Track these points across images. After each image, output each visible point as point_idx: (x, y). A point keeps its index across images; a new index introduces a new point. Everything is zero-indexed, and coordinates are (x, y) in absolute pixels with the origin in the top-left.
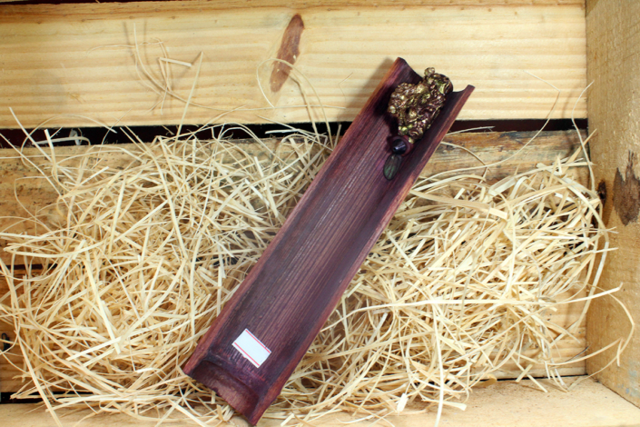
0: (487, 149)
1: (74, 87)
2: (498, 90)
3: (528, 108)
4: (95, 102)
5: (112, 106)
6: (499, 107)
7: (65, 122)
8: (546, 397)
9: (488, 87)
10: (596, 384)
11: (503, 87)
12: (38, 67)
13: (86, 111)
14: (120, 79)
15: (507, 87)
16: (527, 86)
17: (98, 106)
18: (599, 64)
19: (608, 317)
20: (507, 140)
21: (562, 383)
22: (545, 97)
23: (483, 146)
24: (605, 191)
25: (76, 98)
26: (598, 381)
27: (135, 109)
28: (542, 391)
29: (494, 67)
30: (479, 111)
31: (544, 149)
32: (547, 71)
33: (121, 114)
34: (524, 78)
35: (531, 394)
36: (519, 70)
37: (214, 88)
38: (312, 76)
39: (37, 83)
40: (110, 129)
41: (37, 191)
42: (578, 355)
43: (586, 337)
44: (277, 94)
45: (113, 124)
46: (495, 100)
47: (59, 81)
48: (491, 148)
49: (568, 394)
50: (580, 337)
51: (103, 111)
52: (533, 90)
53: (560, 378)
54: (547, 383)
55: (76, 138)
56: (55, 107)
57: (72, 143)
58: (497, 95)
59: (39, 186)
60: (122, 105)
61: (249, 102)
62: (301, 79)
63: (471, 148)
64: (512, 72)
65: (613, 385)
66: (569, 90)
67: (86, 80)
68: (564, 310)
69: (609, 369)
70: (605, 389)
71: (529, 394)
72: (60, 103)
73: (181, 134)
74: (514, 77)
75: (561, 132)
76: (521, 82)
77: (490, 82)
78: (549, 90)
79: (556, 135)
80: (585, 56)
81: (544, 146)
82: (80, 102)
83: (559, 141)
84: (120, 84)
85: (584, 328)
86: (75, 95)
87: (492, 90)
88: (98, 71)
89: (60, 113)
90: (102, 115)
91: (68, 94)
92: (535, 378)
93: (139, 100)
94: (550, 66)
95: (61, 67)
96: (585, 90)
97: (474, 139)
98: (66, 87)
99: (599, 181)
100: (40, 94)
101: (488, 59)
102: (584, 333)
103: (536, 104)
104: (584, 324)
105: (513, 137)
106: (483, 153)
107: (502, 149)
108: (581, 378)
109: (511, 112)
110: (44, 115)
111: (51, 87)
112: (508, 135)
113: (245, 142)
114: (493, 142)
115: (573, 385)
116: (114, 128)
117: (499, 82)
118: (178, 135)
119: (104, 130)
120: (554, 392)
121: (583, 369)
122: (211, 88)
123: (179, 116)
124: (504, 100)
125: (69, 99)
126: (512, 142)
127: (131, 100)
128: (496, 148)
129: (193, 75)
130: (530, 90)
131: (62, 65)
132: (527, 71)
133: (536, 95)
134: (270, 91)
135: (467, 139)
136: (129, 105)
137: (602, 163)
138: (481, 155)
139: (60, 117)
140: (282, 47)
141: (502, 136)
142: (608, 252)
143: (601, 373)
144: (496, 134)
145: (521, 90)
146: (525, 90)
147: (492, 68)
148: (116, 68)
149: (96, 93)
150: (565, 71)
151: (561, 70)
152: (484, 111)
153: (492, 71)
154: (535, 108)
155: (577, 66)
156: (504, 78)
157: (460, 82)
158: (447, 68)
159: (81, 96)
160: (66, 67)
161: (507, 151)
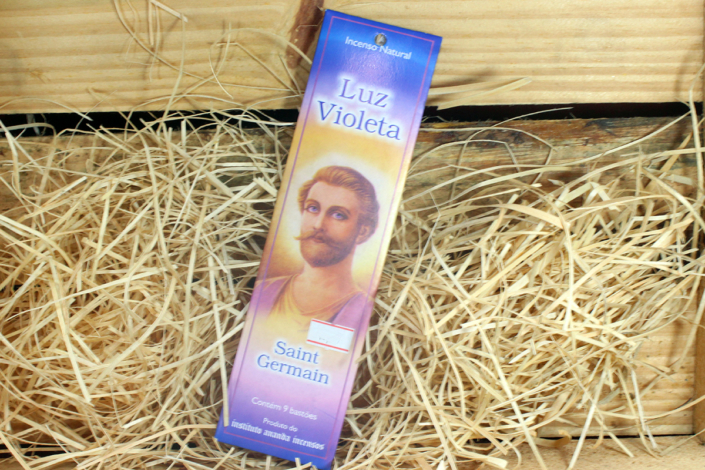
0: (568, 142)
1: (34, 62)
2: (583, 65)
3: (623, 88)
4: (63, 81)
6: (584, 87)
7: (25, 107)
8: (630, 463)
9: (570, 61)
10: (701, 447)
11: (590, 60)
13: (52, 92)
14: (94, 51)
15: (596, 61)
16: (621, 60)
17: (65, 87)
20: (595, 130)
21: (655, 445)
22: (646, 73)
23: (562, 138)
25: (39, 76)
28: (624, 454)
29: (580, 34)
30: (558, 93)
32: (650, 40)
34: (619, 49)
35: (613, 458)
36: (613, 39)
40: (85, 116)
43: (694, 386)
44: (294, 71)
45: (88, 110)
46: (580, 78)
47: (15, 55)
48: (573, 141)
49: (660, 460)
50: (688, 385)
51: (73, 92)
52: (631, 65)
53: (651, 438)
55: (35, 125)
56: (11, 88)
57: (30, 133)
58: (582, 71)
64: (604, 41)
66: (677, 65)
67: (50, 53)
68: (667, 351)
72: (18, 83)
74: (605, 48)
76: (616, 54)
77: (573, 54)
78: (652, 65)
80: (702, 18)
82: (42, 82)
84: (94, 59)
85: (692, 375)
86: (37, 73)
87: (575, 65)
88: (66, 41)
90: (69, 98)
91: (27, 71)
92: (618, 437)
93: (119, 79)
95: (18, 36)
97: (551, 128)
98: (24, 62)
101: (570, 24)
102: (692, 380)
103: (634, 83)
104: (692, 369)
105: (602, 126)
106: (561, 147)
107: (587, 142)
108: (683, 440)
109: (601, 94)
111: (5, 62)
112: (596, 123)
113: (253, 134)
114: (577, 133)
115: (671, 448)
116: (90, 115)
117: (586, 55)
120: (643, 458)
121: (690, 426)
124: (591, 78)
125: (29, 78)
126: (600, 132)
127: (108, 79)
128: (580, 141)
130: (626, 65)
131: (19, 33)
132: (624, 39)
133: (634, 72)
135: (542, 129)
138: (559, 150)
139: (17, 101)
140: (301, 9)
141: (588, 125)
144: (581, 122)
145: (614, 65)
146: (621, 64)
147: (576, 36)
148: (88, 38)
149: (64, 69)
150: (674, 39)
151: (668, 38)
152: (565, 93)
153: (576, 40)
154: (632, 89)
155: (691, 32)
156: (592, 50)
157: (534, 54)
158: (516, 36)
159: (44, 74)
160: (25, 36)
161: (595, 144)
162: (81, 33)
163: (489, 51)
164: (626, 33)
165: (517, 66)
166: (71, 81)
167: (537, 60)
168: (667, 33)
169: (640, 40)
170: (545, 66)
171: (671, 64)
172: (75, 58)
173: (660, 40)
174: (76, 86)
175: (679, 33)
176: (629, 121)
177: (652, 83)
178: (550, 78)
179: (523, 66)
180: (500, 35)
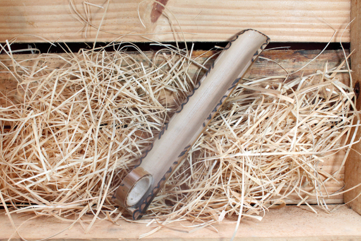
0: (285, 60)
1: (31, 18)
2: (293, 23)
3: (312, 35)
4: (44, 27)
5: (53, 29)
6: (293, 34)
7: (25, 39)
8: (316, 216)
9: (287, 21)
10: (349, 209)
11: (296, 21)
12: (9, 5)
13: (38, 32)
14: (59, 13)
15: (299, 22)
16: (311, 21)
17: (45, 30)
18: (358, 7)
19: (358, 167)
20: (299, 55)
21: (327, 208)
23: (283, 59)
24: (359, 88)
26: (350, 208)
27: (67, 32)
28: (314, 212)
29: (292, 9)
30: (281, 37)
31: (321, 61)
32: (325, 12)
33: (58, 35)
34: (310, 16)
35: (307, 214)
36: (307, 11)
37: (116, 20)
38: (177, 13)
39: (9, 15)
40: (52, 44)
41: (8, 81)
42: (338, 191)
43: (344, 180)
44: (155, 24)
45: (54, 41)
46: (291, 30)
47: (22, 14)
48: (288, 60)
49: (330, 215)
50: (341, 180)
51: (48, 32)
52: (316, 24)
53: (326, 205)
54: (318, 208)
55: (32, 49)
56: (19, 30)
57: (29, 52)
58: (292, 26)
59: (9, 78)
60: (60, 29)
61: (137, 28)
62: (169, 15)
63: (275, 60)
64: (303, 12)
65: (359, 210)
66: (339, 24)
67: (38, 14)
68: (331, 163)
69: (357, 200)
70: (354, 212)
71: (305, 214)
72: (22, 28)
73: (95, 48)
74: (304, 16)
75: (333, 51)
76: (308, 19)
77: (288, 18)
79: (329, 52)
80: (350, 2)
81: (321, 60)
82: (34, 27)
83: (331, 57)
84: (58, 17)
85: (343, 175)
86: (32, 23)
87: (290, 23)
88: (46, 8)
89: (22, 33)
90: (47, 35)
91: (27, 22)
92: (310, 204)
93: (70, 26)
94: (327, 9)
96: (349, 24)
97: (277, 54)
98: (26, 18)
99: (356, 82)
100: (10, 22)
101: (287, 3)
102: (343, 177)
103: (318, 33)
104: (343, 172)
105: (302, 53)
106: (282, 63)
107: (295, 61)
108: (339, 206)
109: (301, 37)
110: (13, 35)
111: (17, 18)
112: (299, 52)
113: (134, 54)
114: (289, 56)
115: (335, 209)
116: (55, 43)
117: (294, 19)
118: (94, 49)
119: (48, 44)
120: (322, 213)
121: (342, 200)
122: (114, 20)
123: (94, 37)
124: (296, 30)
125: (28, 25)
126: (301, 56)
127: (65, 26)
128: (291, 60)
129: (103, 11)
130: (313, 24)
131: (24, 4)
132: (312, 12)
133: (317, 27)
134: (150, 22)
135: (273, 54)
136: (64, 29)
137: (358, 71)
139: (22, 36)
141: (295, 53)
142: (359, 126)
143: (352, 203)
144: (292, 51)
145: (308, 24)
146: (311, 24)
147: (290, 9)
148: (57, 7)
149: (44, 21)
150: (336, 12)
151: (334, 11)
152: (284, 37)
153: (290, 11)
154: (317, 35)
155: (345, 9)
156: (297, 16)
157: (269, 18)
158: (261, 9)
159: (35, 23)
160: (26, 6)
161: (298, 62)
162: (53, 4)
163: (248, 16)
164: (314, 9)
165: (262, 23)
166: (48, 27)
167: (271, 21)
168: (333, 9)
169: (321, 12)
170: (275, 23)
171: (335, 24)
172: (50, 16)
173: (330, 12)
174: (50, 30)
175: (339, 9)
176: (314, 51)
177: (326, 33)
178: (277, 29)
179: (264, 23)
180: (253, 8)
